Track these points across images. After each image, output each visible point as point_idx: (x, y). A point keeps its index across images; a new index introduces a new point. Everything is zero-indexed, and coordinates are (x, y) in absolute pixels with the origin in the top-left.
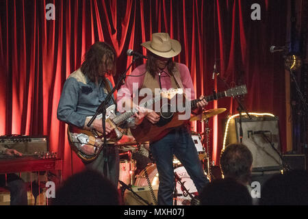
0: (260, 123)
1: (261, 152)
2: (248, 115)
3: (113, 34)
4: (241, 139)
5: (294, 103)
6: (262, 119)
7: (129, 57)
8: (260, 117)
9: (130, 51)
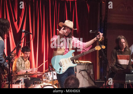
0: (85, 66)
1: (85, 79)
2: (79, 62)
3: (15, 22)
4: (76, 73)
5: (101, 57)
6: (86, 64)
7: (23, 33)
8: (85, 63)
9: (24, 30)
